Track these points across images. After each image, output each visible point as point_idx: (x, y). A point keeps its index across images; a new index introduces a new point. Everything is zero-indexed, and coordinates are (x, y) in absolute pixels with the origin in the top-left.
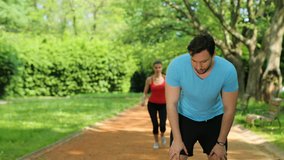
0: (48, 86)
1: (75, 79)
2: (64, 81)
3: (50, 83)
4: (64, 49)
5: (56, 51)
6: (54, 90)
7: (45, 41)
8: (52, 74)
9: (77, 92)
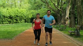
0: (8, 21)
1: (16, 19)
2: (13, 20)
3: (9, 20)
4: (13, 11)
5: (11, 12)
6: (10, 22)
7: (8, 9)
8: (9, 18)
9: (16, 23)
